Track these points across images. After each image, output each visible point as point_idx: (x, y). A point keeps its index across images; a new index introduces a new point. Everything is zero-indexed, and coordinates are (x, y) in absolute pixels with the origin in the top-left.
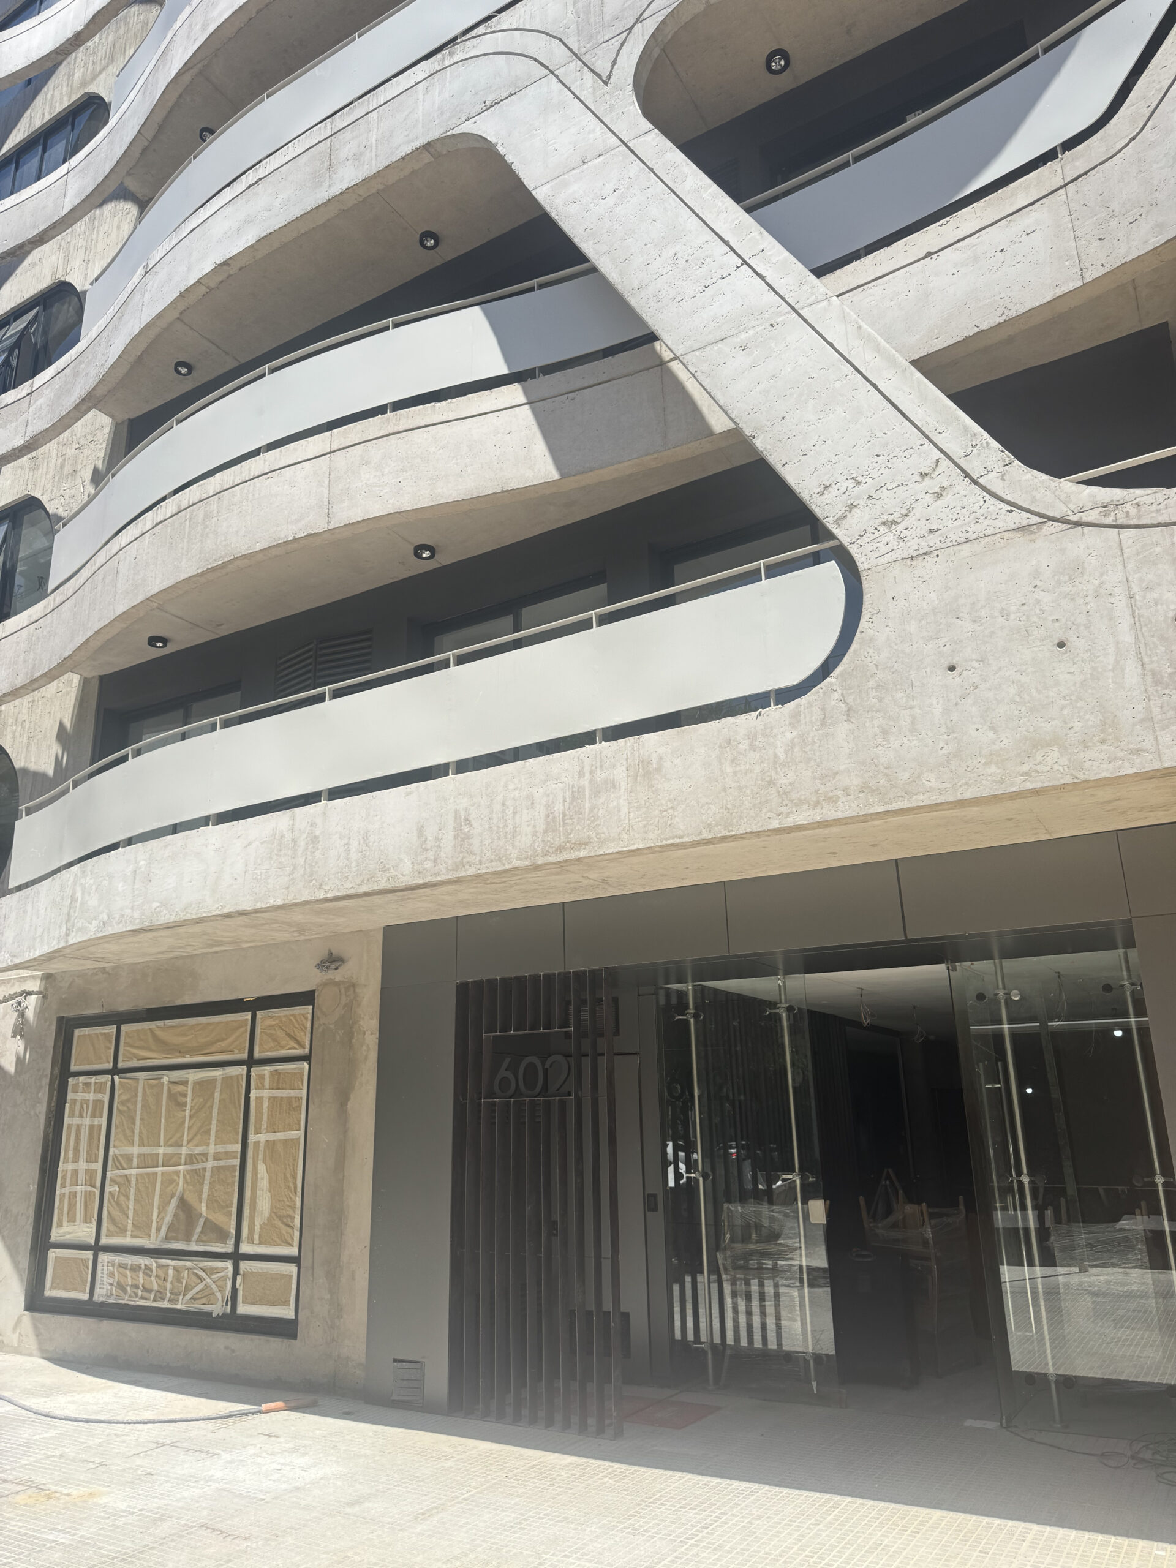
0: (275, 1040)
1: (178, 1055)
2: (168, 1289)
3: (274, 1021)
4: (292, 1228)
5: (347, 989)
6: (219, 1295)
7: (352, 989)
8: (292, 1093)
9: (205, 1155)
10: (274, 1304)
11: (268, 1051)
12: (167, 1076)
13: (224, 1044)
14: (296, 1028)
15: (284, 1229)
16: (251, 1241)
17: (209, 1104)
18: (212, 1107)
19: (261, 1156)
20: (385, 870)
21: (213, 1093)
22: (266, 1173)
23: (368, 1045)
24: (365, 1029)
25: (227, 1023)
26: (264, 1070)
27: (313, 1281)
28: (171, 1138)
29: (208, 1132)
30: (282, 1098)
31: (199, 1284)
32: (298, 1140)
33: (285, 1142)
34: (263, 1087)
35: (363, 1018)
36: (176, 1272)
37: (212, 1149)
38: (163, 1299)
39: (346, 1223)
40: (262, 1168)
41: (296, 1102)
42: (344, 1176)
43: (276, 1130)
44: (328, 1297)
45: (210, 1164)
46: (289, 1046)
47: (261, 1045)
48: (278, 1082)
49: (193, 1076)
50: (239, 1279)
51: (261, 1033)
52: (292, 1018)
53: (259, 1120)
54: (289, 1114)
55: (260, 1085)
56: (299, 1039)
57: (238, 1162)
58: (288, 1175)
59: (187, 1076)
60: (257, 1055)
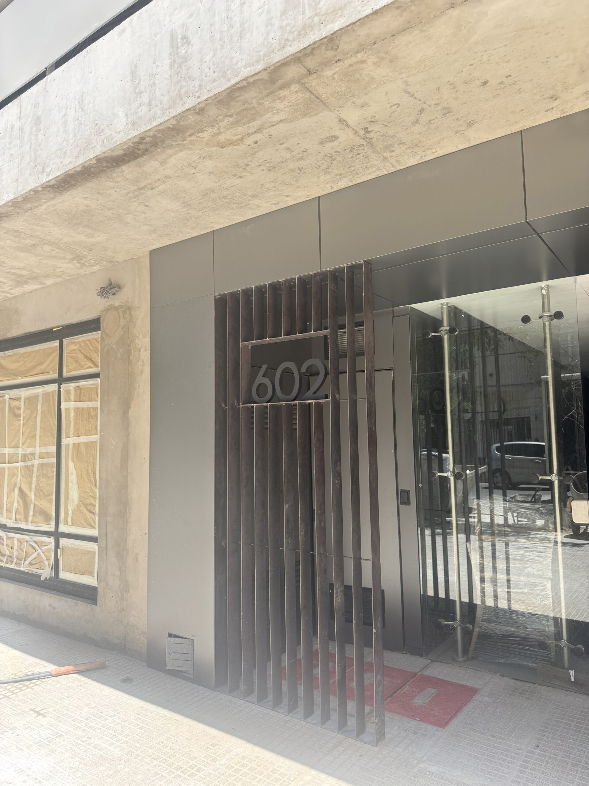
0: (77, 362)
1: (14, 377)
2: (15, 555)
3: (75, 346)
4: (94, 514)
5: (124, 312)
6: (46, 563)
7: (128, 312)
8: (90, 404)
9: (33, 454)
10: (83, 574)
11: (72, 371)
12: (8, 394)
13: (43, 367)
14: (91, 350)
15: (89, 515)
16: (66, 523)
17: (34, 415)
18: (36, 417)
19: (70, 456)
20: (100, 132)
21: (37, 406)
22: (74, 470)
23: (143, 362)
24: (140, 347)
25: (44, 350)
26: (70, 386)
27: (107, 559)
28: (12, 442)
29: (34, 437)
30: (83, 408)
31: (34, 553)
32: (96, 442)
33: (87, 444)
34: (69, 400)
35: (138, 337)
36: (19, 543)
37: (38, 450)
38: (12, 562)
39: (131, 513)
40: (71, 465)
41: (93, 411)
42: (128, 473)
43: (80, 434)
44: (118, 573)
45: (37, 462)
46: (87, 366)
47: (67, 366)
48: (80, 395)
49: (24, 393)
50: (59, 551)
51: (67, 356)
52: (88, 343)
53: (68, 426)
54: (89, 421)
55: (68, 399)
56: (93, 359)
57: (54, 460)
58: (90, 471)
59: (20, 393)
60: (65, 374)
